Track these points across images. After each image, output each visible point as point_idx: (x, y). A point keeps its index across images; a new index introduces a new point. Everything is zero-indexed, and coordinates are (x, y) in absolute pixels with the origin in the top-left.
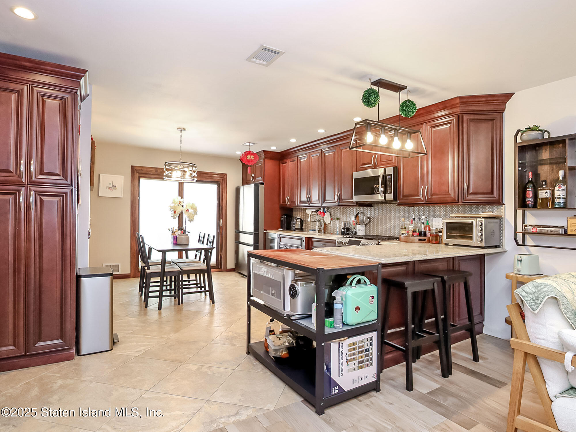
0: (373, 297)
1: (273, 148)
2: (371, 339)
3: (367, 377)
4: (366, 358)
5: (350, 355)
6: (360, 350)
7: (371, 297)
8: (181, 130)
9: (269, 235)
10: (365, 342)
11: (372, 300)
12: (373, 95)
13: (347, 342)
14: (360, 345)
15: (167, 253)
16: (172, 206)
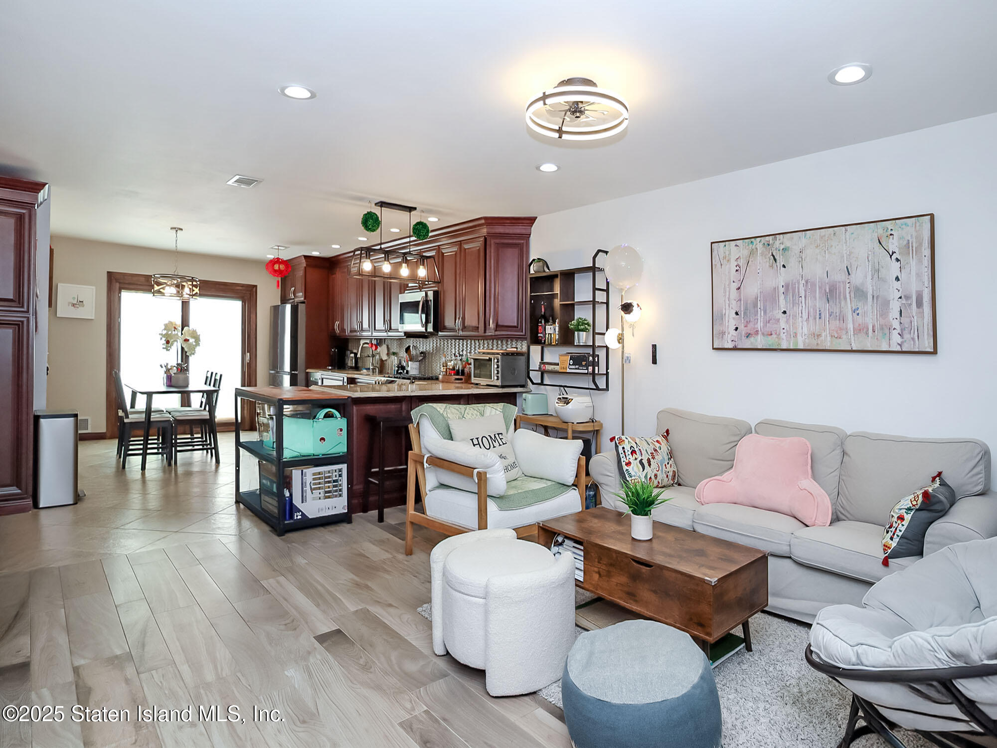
0: (341, 430)
1: (316, 254)
2: (340, 470)
3: (335, 507)
4: (334, 489)
5: (315, 484)
6: (326, 480)
7: (339, 430)
8: (177, 231)
9: (312, 375)
10: (332, 473)
11: (341, 433)
12: (371, 221)
13: (310, 471)
14: (326, 475)
15: (154, 396)
16: (164, 334)
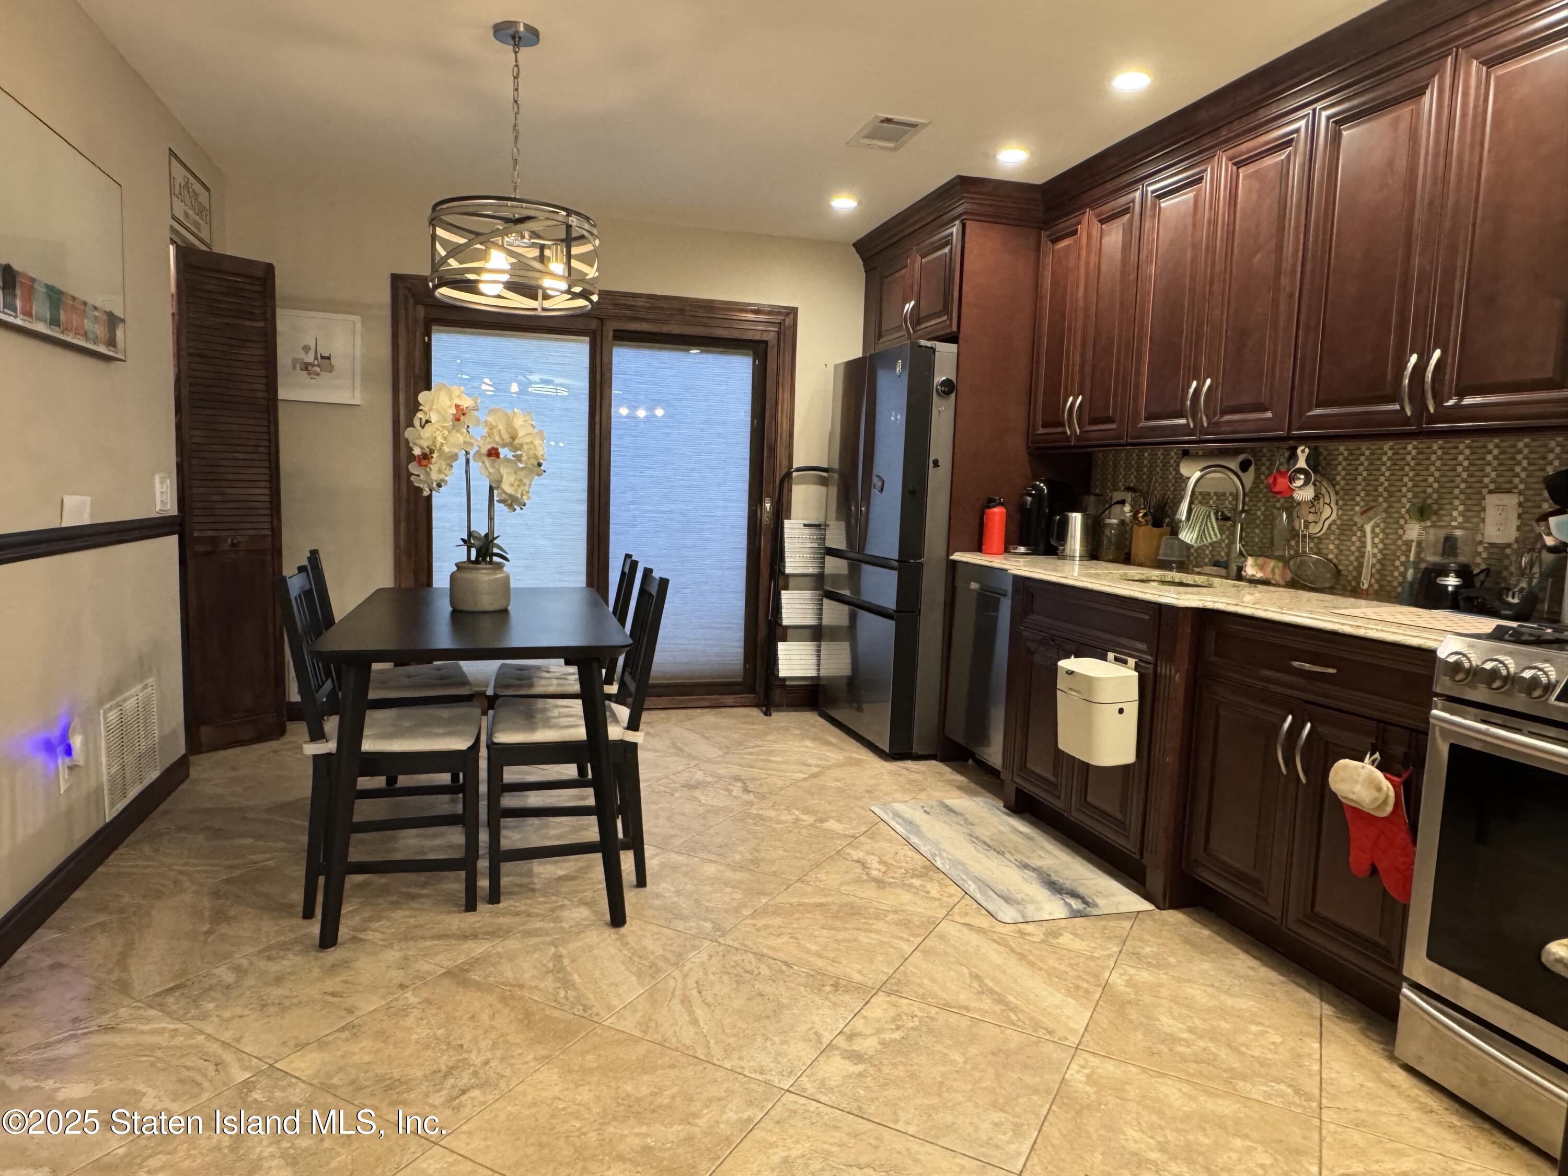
8: (515, 40)
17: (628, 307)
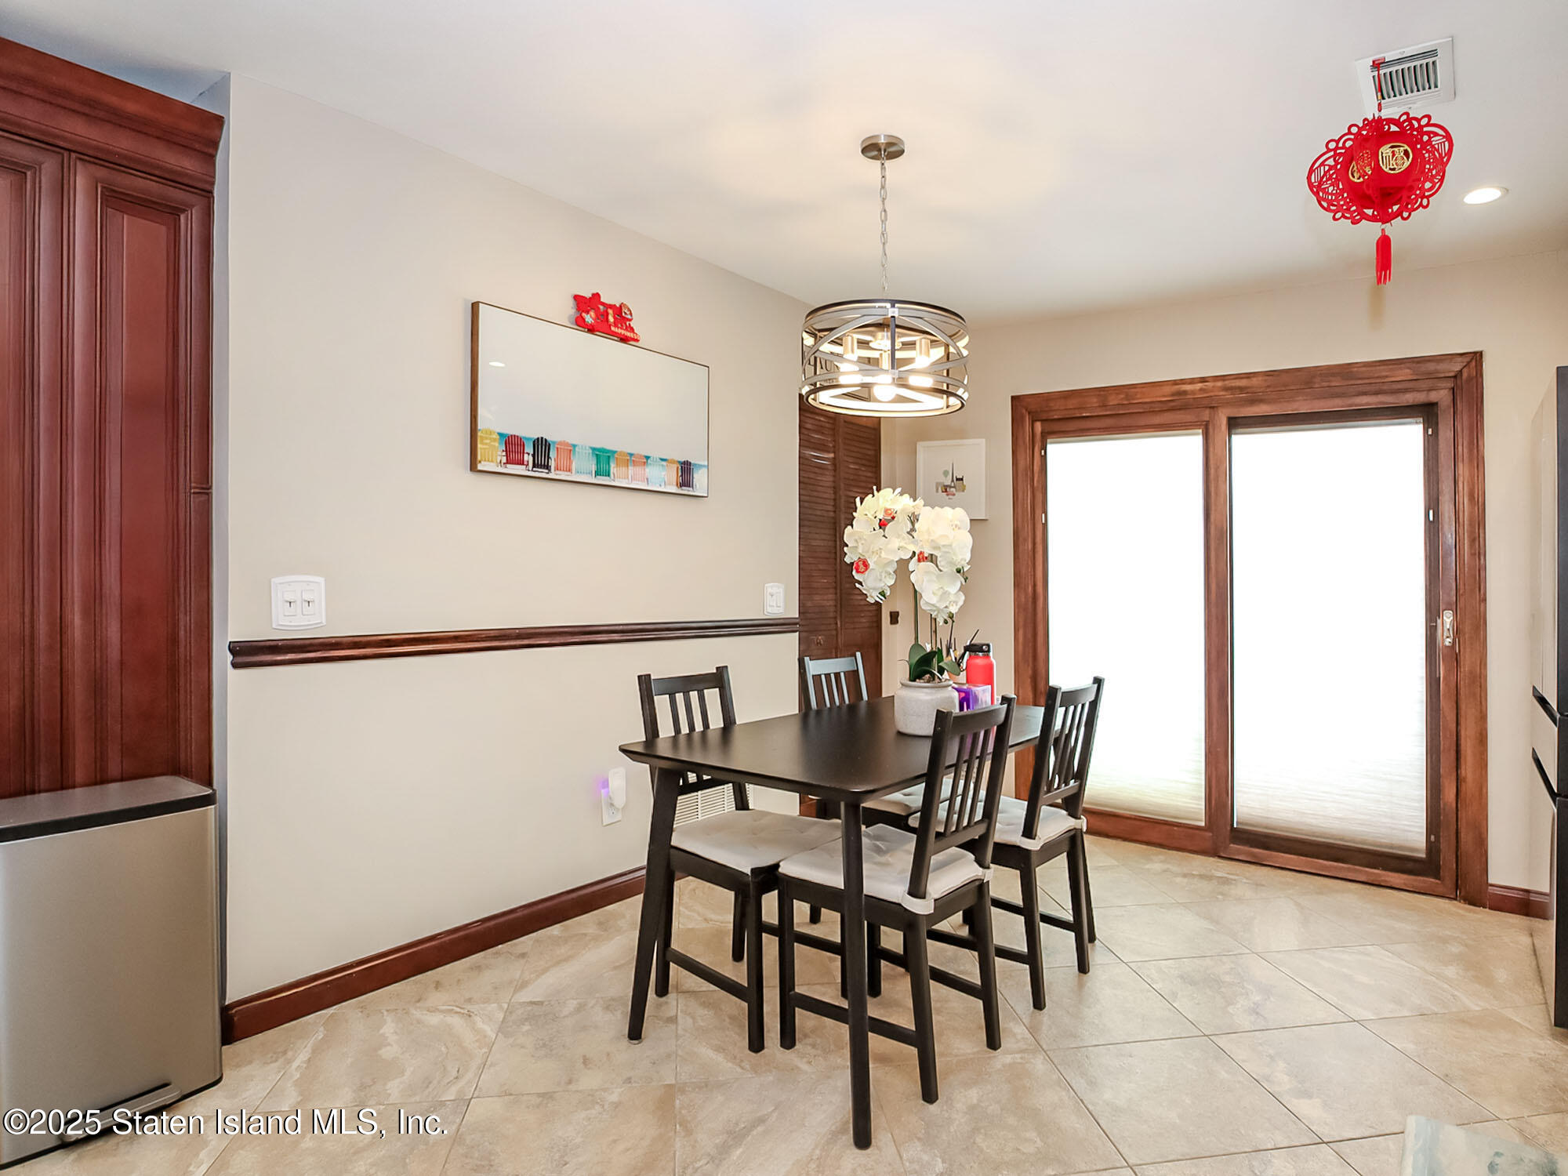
17: (1241, 389)
